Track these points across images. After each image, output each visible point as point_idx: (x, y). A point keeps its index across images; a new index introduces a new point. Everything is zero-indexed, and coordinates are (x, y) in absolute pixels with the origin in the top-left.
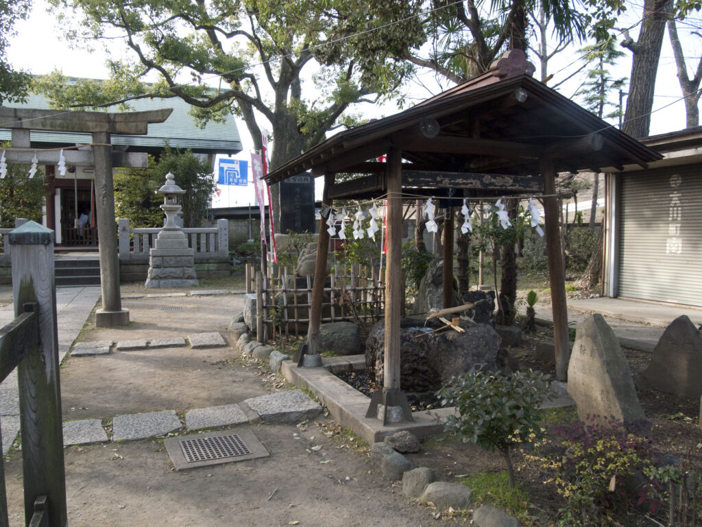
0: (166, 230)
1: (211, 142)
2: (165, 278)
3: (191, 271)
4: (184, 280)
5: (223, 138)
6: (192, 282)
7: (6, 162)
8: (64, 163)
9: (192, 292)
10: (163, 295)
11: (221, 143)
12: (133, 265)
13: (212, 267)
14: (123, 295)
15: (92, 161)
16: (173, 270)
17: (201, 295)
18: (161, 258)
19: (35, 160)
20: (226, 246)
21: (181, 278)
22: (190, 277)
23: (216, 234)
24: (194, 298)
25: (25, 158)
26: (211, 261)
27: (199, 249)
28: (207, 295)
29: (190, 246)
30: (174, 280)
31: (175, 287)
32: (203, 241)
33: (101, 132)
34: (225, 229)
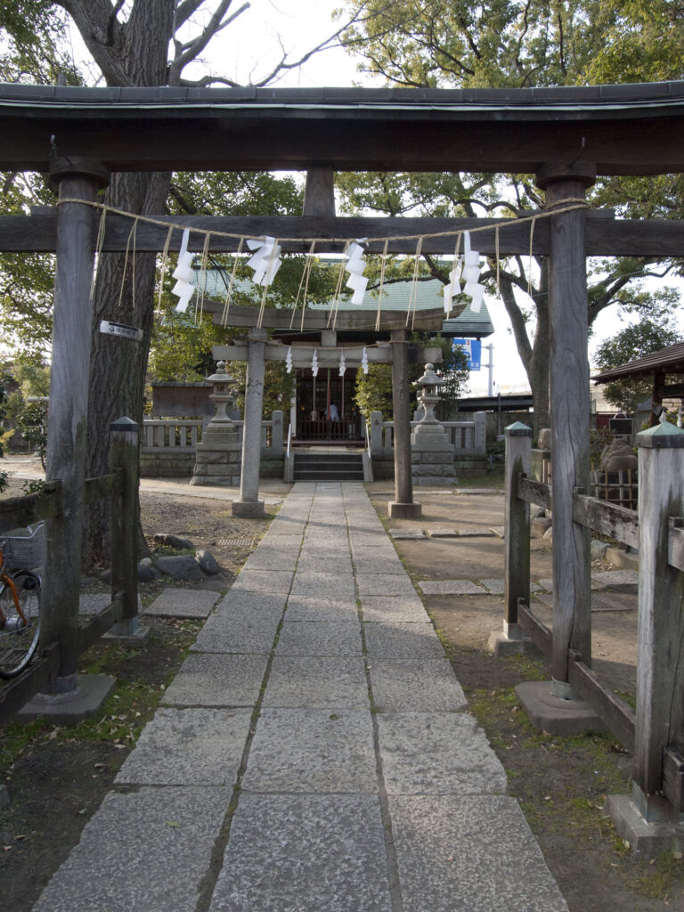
0: (424, 423)
1: (459, 325)
2: (424, 475)
3: (450, 469)
4: (444, 478)
5: (472, 320)
6: (451, 480)
7: (317, 361)
8: (366, 361)
9: (459, 491)
10: (429, 493)
11: (470, 325)
12: (385, 460)
13: (468, 465)
15: (391, 358)
16: (432, 466)
17: (468, 494)
18: (419, 454)
19: (343, 359)
20: (483, 442)
21: (440, 476)
22: (450, 475)
23: (473, 428)
24: (462, 496)
25: (334, 356)
26: (468, 458)
27: (463, 446)
28: (475, 494)
29: (453, 442)
30: (434, 478)
31: (434, 485)
32: (458, 436)
33: (400, 330)
34: (483, 423)
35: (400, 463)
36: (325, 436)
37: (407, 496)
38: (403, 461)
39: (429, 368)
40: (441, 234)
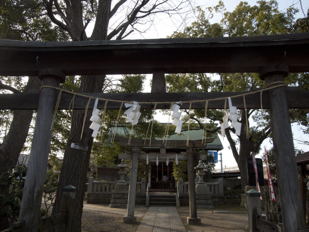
0: (199, 183)
1: (210, 146)
3: (210, 202)
4: (208, 206)
5: (215, 144)
6: (211, 206)
7: (158, 159)
8: (177, 160)
9: (214, 212)
10: (202, 212)
11: (215, 146)
13: (217, 200)
14: (197, 212)
15: (187, 158)
16: (203, 201)
17: (219, 213)
18: (199, 196)
19: (168, 159)
20: (222, 191)
21: (207, 205)
22: (210, 205)
23: (218, 185)
24: (216, 214)
25: (165, 158)
26: (216, 197)
27: (215, 192)
28: (221, 213)
29: (211, 190)
30: (204, 206)
31: (204, 209)
32: (213, 188)
33: (190, 147)
34: (222, 183)
35: (191, 201)
36: (161, 188)
37: (195, 215)
38: (193, 200)
39: (200, 162)
40: (217, 99)
